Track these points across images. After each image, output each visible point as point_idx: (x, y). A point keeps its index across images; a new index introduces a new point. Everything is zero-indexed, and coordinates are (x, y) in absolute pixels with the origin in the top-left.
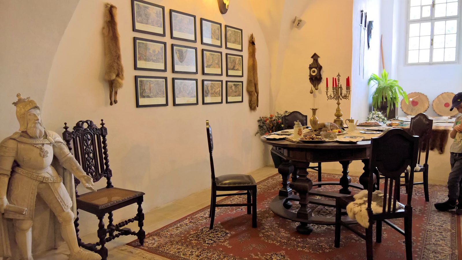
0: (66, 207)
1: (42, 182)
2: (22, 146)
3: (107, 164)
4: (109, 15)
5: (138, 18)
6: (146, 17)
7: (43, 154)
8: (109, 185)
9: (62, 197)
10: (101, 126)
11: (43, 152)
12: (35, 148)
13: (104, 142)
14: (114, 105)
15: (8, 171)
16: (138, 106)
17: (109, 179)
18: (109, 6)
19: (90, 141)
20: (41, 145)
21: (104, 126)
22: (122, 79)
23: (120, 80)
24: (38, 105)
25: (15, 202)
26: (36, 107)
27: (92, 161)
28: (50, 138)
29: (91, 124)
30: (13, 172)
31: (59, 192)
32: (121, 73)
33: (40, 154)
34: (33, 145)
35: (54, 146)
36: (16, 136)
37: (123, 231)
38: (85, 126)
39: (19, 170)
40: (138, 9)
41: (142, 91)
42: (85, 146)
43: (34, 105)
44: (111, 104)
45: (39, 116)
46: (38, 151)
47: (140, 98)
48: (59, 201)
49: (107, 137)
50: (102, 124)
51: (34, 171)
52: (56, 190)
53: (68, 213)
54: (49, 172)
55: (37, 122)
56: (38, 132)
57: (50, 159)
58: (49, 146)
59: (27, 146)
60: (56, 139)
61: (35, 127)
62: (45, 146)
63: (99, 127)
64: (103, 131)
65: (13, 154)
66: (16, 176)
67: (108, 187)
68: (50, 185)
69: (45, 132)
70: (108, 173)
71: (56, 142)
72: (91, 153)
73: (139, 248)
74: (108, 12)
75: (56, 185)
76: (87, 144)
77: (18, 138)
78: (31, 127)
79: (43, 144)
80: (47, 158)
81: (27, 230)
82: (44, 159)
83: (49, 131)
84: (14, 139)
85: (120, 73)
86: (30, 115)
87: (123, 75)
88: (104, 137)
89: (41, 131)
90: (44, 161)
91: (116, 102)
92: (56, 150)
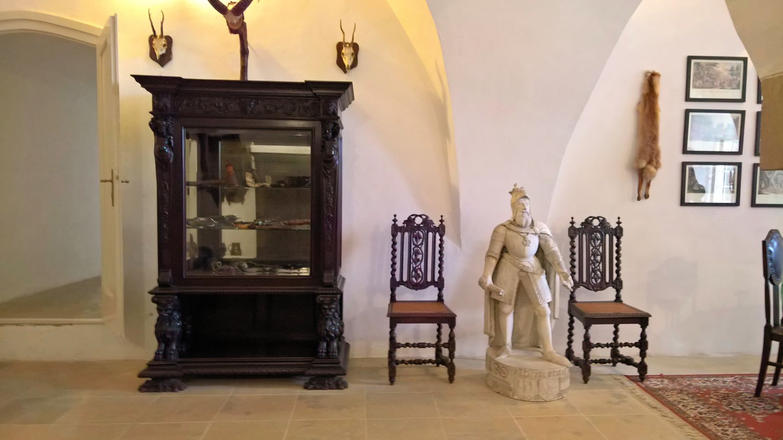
0: (542, 301)
1: (522, 270)
2: (509, 233)
3: (618, 272)
4: (647, 87)
5: (696, 82)
6: (711, 78)
7: (525, 242)
8: (618, 299)
9: (539, 289)
10: (617, 225)
11: (526, 240)
12: (520, 236)
13: (618, 245)
14: (643, 201)
15: (496, 254)
16: (683, 203)
17: (618, 291)
18: (649, 74)
19: (599, 241)
20: (525, 234)
21: (621, 225)
22: (656, 168)
23: (652, 169)
24: (527, 195)
25: (499, 284)
26: (526, 197)
27: (599, 265)
28: (536, 228)
29: (603, 222)
30: (501, 257)
31: (538, 283)
32: (656, 158)
33: (523, 242)
34: (519, 233)
35: (539, 237)
36: (506, 224)
37: (624, 359)
38: (596, 223)
39: (506, 255)
40: (698, 69)
41: (692, 183)
42: (592, 246)
43: (523, 195)
44: (639, 199)
45: (528, 206)
46: (522, 239)
47: (688, 192)
48: (536, 292)
49: (622, 239)
50: (619, 223)
51: (517, 258)
52: (535, 280)
53: (544, 308)
54: (531, 262)
55: (524, 211)
56: (524, 221)
57: (533, 248)
58: (534, 236)
59: (514, 234)
60: (542, 230)
61: (522, 216)
62: (530, 235)
63: (614, 225)
64: (618, 232)
65: (502, 240)
66: (503, 260)
67: (616, 301)
68: (530, 274)
69: (532, 221)
70: (618, 285)
71: (541, 233)
72: (598, 255)
73: (635, 383)
74: (647, 82)
75: (536, 276)
76: (595, 244)
77: (508, 225)
78: (519, 216)
79: (528, 234)
80: (529, 247)
81: (507, 314)
82: (526, 248)
83: (537, 222)
84: (505, 226)
85: (654, 159)
86: (519, 204)
87: (658, 162)
88: (618, 239)
89: (527, 221)
90: (526, 250)
91: (647, 196)
92: (542, 242)
